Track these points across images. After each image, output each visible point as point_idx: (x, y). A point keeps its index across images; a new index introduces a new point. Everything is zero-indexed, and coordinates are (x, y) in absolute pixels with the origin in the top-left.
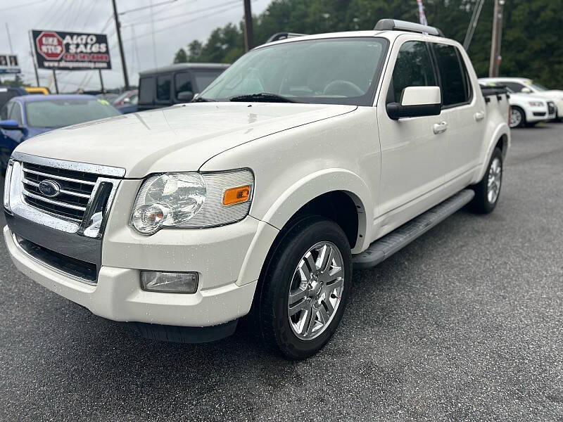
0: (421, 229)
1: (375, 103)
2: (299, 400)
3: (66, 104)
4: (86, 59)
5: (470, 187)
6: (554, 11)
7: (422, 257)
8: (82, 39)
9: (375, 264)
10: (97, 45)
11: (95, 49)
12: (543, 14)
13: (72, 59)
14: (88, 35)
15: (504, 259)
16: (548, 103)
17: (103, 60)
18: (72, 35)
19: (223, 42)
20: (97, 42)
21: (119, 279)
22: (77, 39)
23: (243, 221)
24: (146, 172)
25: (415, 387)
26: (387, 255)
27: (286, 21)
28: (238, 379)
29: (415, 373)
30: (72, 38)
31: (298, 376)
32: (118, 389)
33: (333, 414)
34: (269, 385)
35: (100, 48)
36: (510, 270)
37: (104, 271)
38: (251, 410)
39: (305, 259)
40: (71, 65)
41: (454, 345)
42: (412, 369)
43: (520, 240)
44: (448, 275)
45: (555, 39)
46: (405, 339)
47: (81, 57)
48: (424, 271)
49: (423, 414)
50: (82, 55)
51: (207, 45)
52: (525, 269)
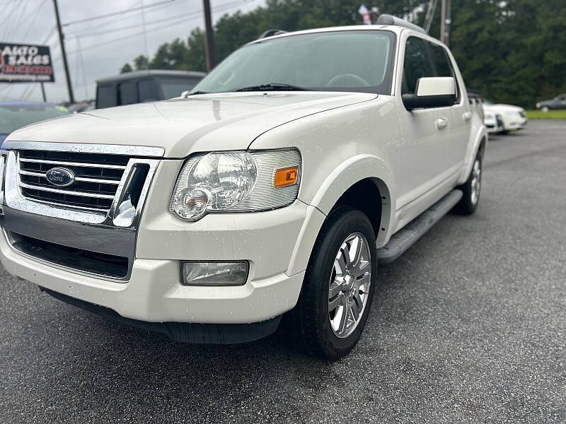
0: (426, 226)
1: (392, 93)
2: (346, 400)
3: (21, 110)
4: (27, 71)
5: (458, 187)
6: (490, 33)
7: (422, 255)
8: (22, 51)
9: (394, 259)
10: (39, 57)
11: (37, 61)
12: (480, 36)
13: (11, 71)
14: (30, 46)
15: (502, 256)
16: (497, 116)
17: (45, 73)
18: (12, 46)
19: (171, 58)
20: (39, 54)
21: (157, 272)
22: (17, 50)
23: (292, 205)
24: (188, 151)
25: (463, 380)
26: (403, 249)
27: (235, 37)
28: (274, 383)
29: (456, 366)
30: (12, 49)
31: (336, 376)
32: (141, 402)
33: (388, 413)
34: (310, 387)
35: (42, 60)
36: (511, 265)
37: (138, 264)
38: (298, 414)
39: (342, 250)
40: (10, 77)
41: (485, 337)
42: (452, 363)
43: (510, 237)
44: (454, 271)
45: (491, 59)
46: (435, 333)
47: (22, 69)
48: (430, 269)
49: (480, 407)
50: (23, 67)
51: (155, 60)
52: (525, 263)
